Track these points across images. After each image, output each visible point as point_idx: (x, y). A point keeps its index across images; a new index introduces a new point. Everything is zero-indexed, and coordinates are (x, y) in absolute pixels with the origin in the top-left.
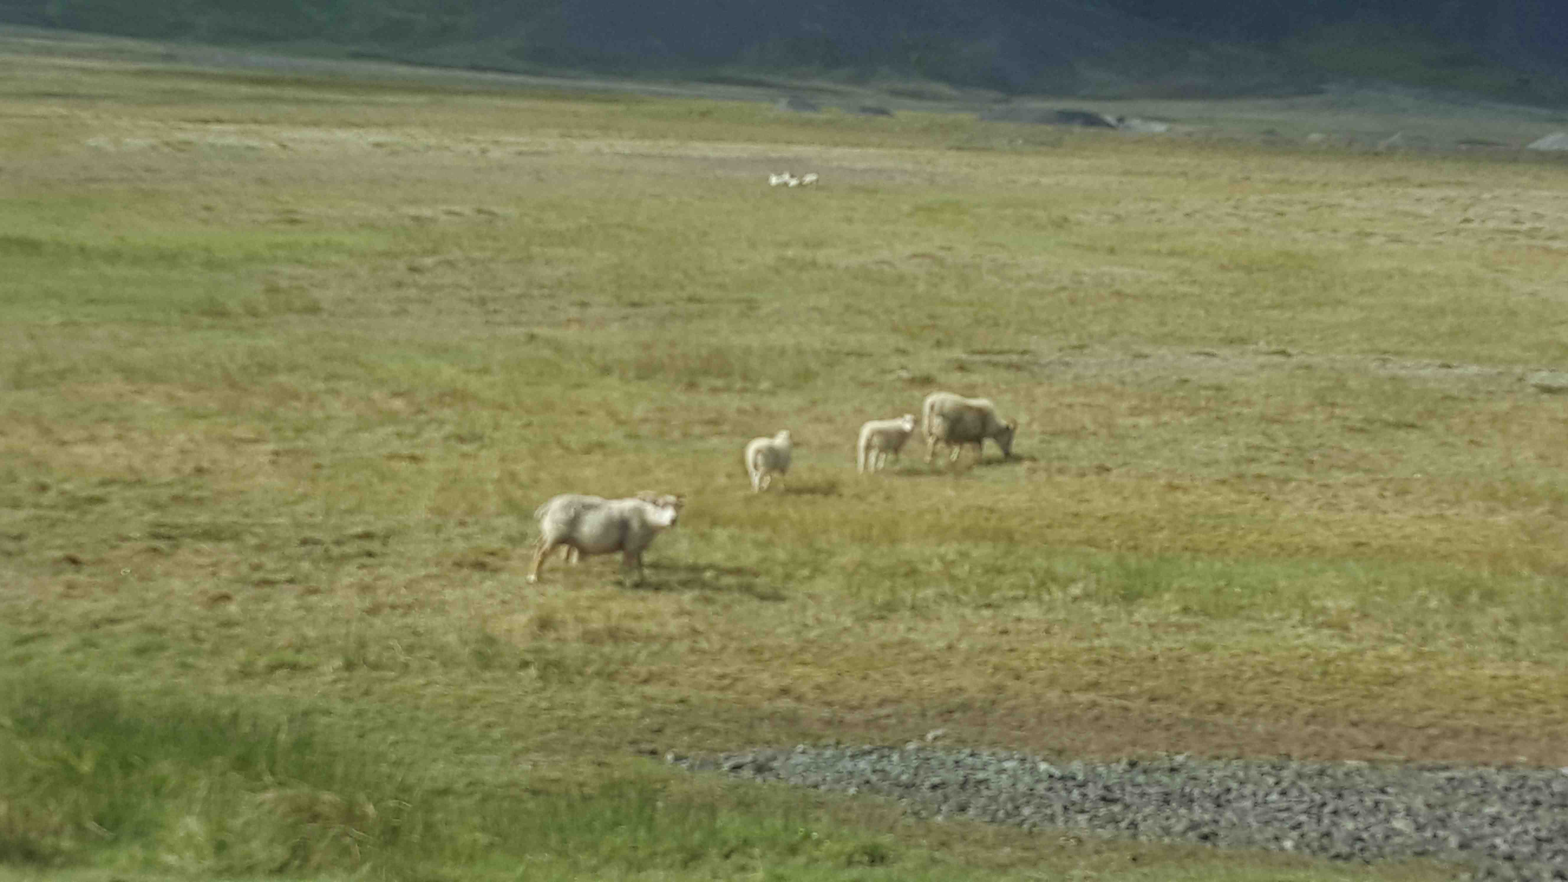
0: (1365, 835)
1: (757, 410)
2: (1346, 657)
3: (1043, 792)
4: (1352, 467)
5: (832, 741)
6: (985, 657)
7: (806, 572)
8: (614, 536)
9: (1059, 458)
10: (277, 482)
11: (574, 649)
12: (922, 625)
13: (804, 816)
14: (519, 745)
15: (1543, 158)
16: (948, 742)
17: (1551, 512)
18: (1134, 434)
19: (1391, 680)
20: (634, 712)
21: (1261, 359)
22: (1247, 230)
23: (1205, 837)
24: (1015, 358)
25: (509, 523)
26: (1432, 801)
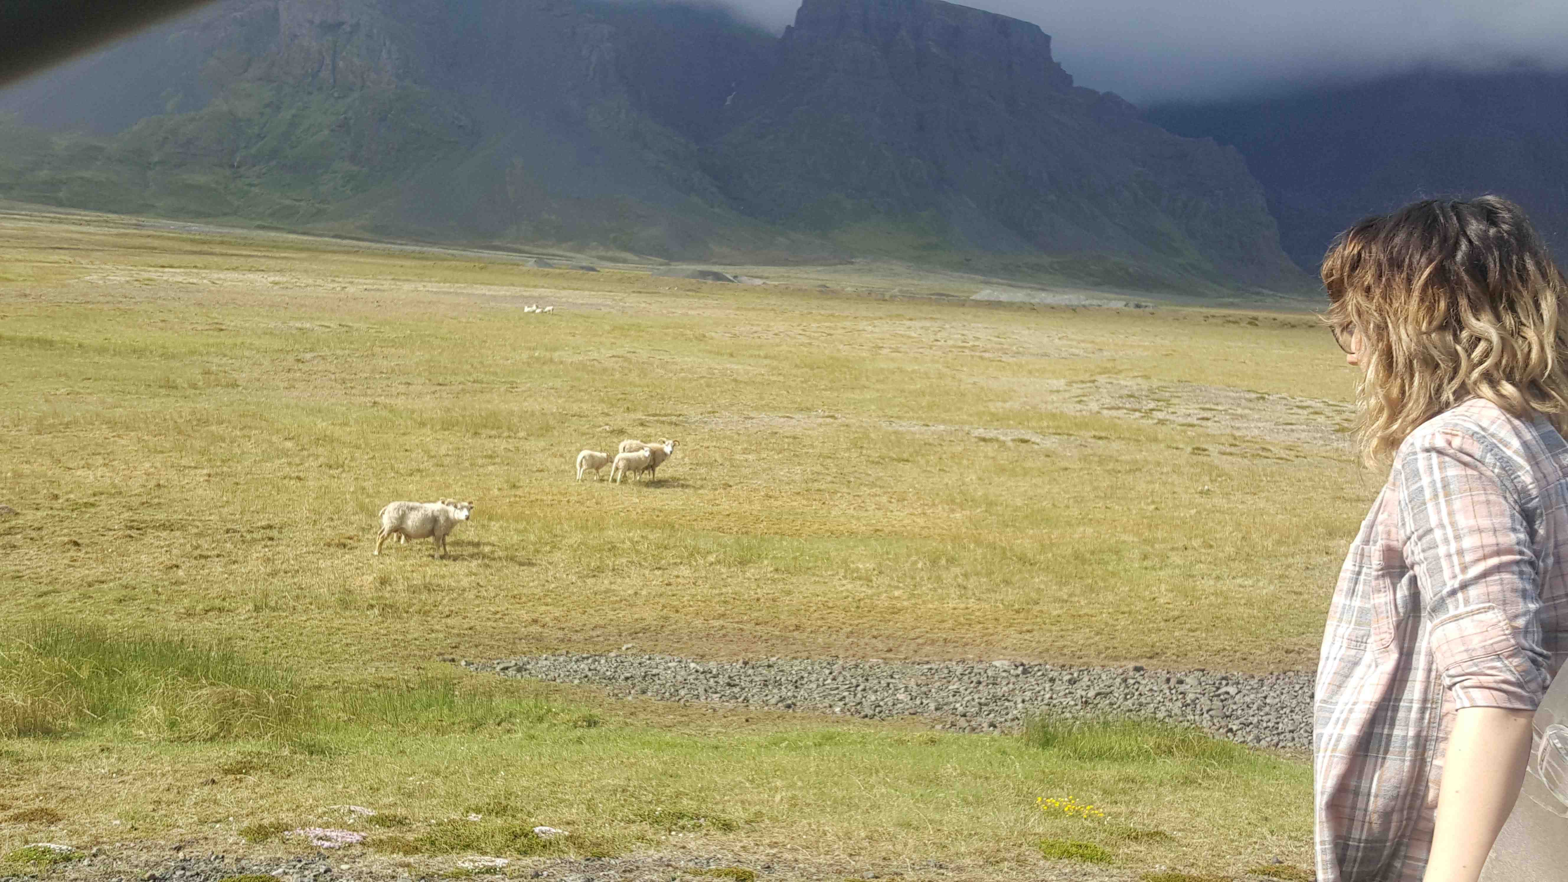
0: (882, 703)
1: (517, 449)
2: (870, 597)
3: (692, 681)
4: (873, 485)
5: (564, 652)
6: (657, 599)
7: (548, 548)
8: (429, 527)
9: (702, 479)
10: (210, 494)
11: (403, 597)
12: (619, 580)
13: (547, 698)
14: (368, 657)
15: (978, 304)
16: (634, 651)
17: (986, 511)
18: (745, 464)
19: (896, 610)
20: (441, 635)
21: (820, 420)
22: (810, 344)
23: (789, 707)
24: (674, 419)
25: (360, 519)
26: (919, 682)
